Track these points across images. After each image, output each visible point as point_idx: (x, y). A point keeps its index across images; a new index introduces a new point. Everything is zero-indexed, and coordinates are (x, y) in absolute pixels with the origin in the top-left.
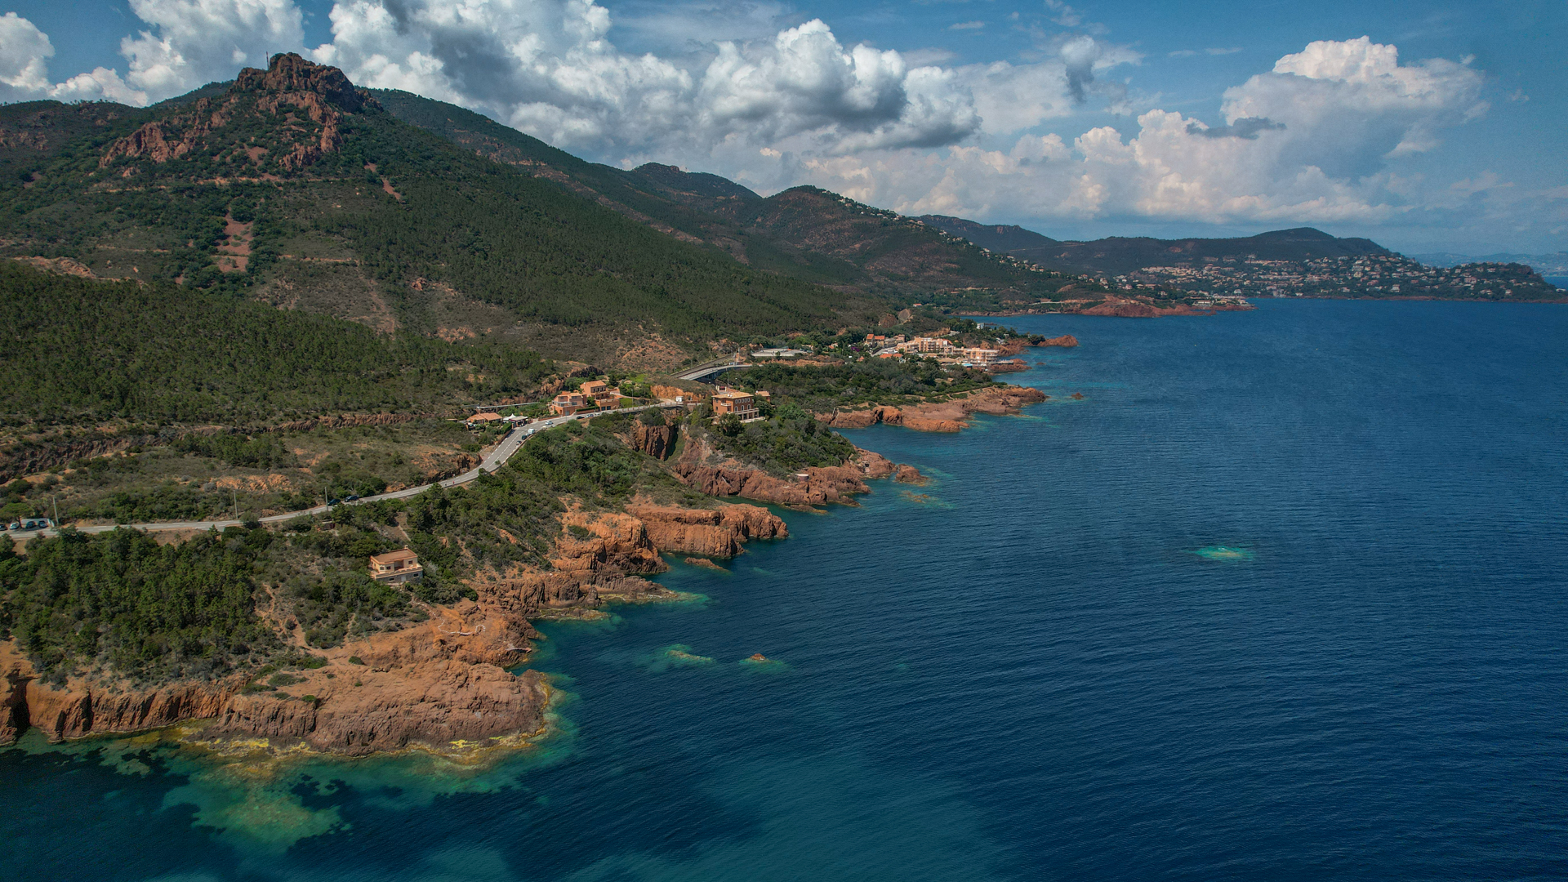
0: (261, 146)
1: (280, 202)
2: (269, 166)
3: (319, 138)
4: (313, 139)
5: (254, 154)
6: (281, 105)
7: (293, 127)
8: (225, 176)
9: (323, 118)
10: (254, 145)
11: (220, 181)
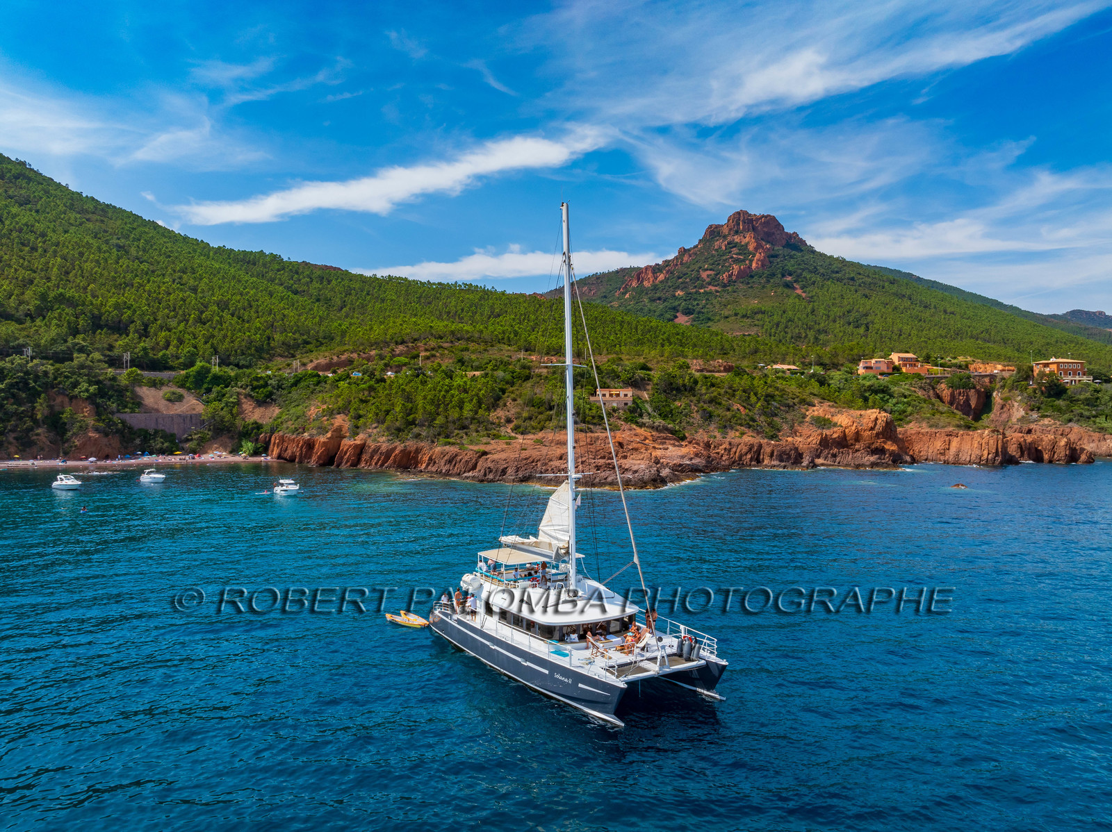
0: (711, 270)
1: (714, 301)
2: (714, 281)
3: (751, 261)
4: (747, 262)
5: (704, 275)
6: (728, 244)
7: (734, 256)
8: (682, 290)
9: (756, 249)
10: (707, 270)
11: (679, 293)
